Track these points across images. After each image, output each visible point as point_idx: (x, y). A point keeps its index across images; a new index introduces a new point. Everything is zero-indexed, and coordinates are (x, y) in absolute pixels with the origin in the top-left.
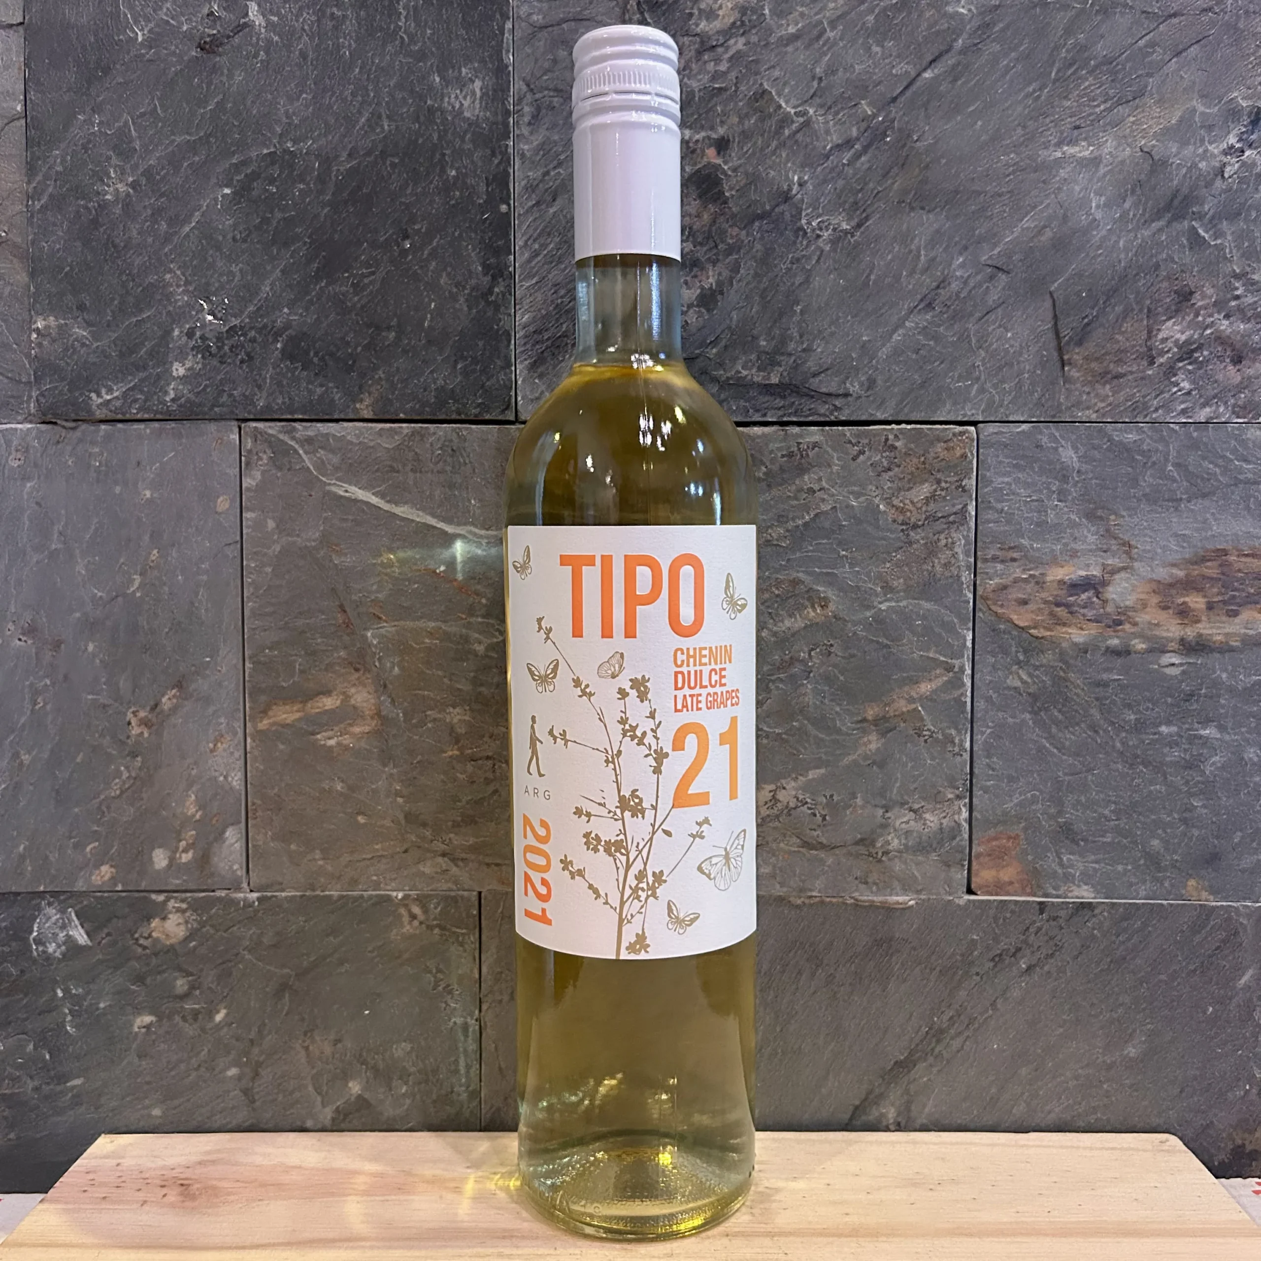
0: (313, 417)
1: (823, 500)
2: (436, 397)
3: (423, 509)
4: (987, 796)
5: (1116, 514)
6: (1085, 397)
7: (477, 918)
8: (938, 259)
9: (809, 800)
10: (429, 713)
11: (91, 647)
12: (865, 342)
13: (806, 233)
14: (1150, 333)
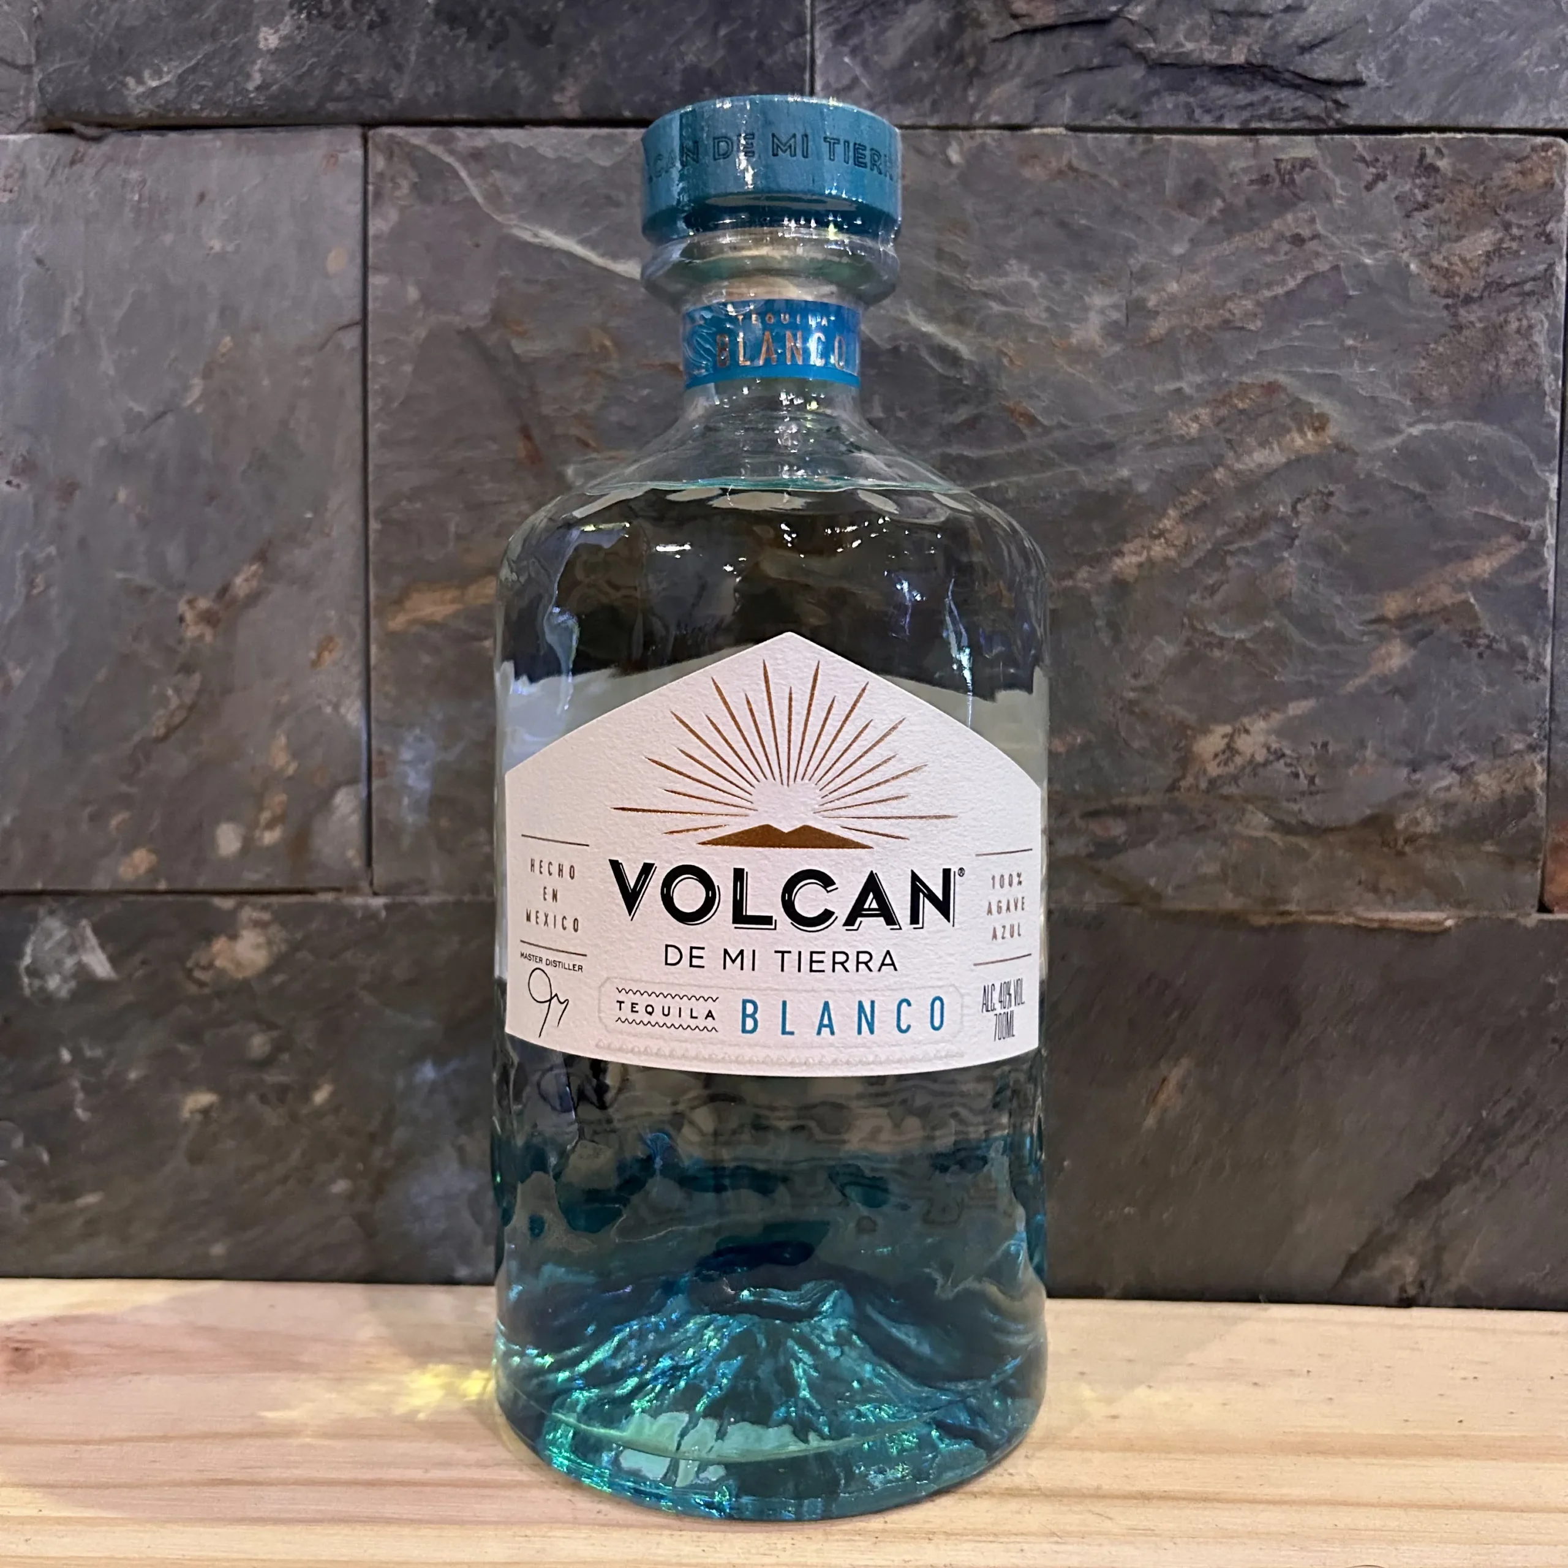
0: (483, 116)
1: (1317, 255)
9: (1288, 752)
11: (122, 495)
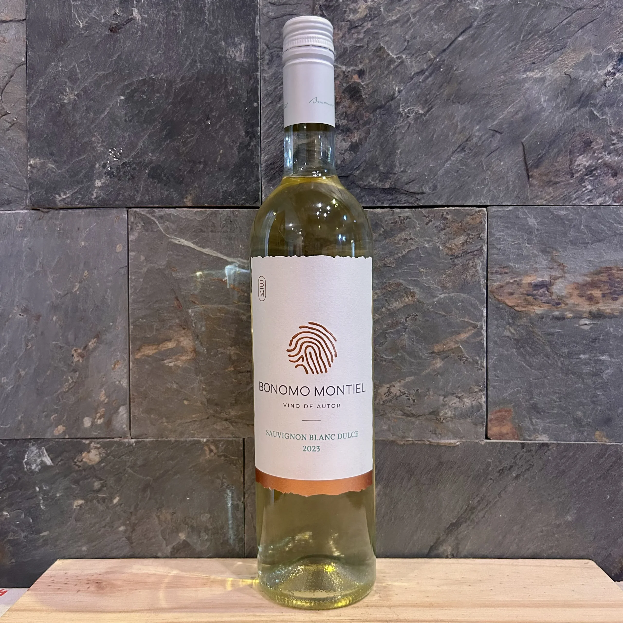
0: (163, 206)
1: (412, 244)
2: (223, 195)
3: (217, 250)
4: (495, 390)
5: (556, 250)
6: (539, 193)
7: (242, 452)
8: (467, 127)
9: (406, 392)
10: (219, 349)
11: (54, 318)
12: (431, 168)
13: (402, 115)
14: (571, 162)
